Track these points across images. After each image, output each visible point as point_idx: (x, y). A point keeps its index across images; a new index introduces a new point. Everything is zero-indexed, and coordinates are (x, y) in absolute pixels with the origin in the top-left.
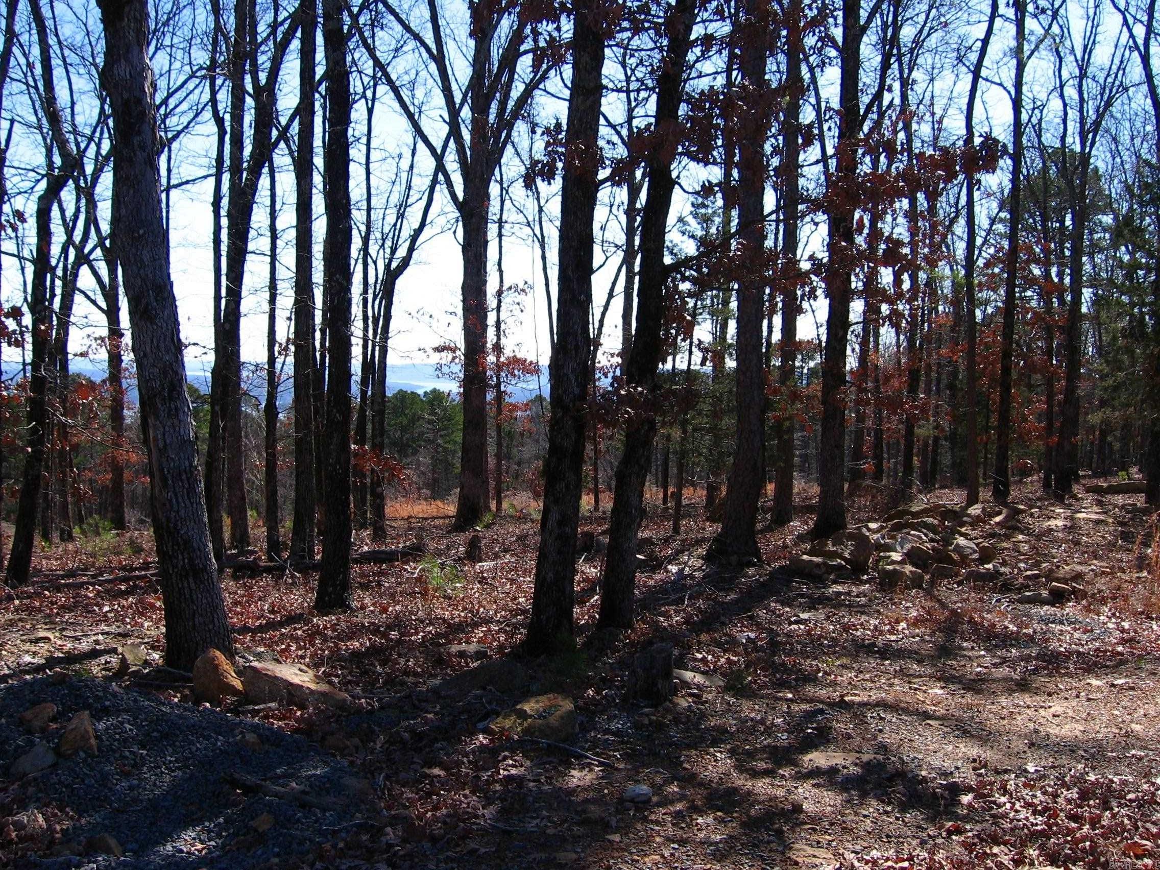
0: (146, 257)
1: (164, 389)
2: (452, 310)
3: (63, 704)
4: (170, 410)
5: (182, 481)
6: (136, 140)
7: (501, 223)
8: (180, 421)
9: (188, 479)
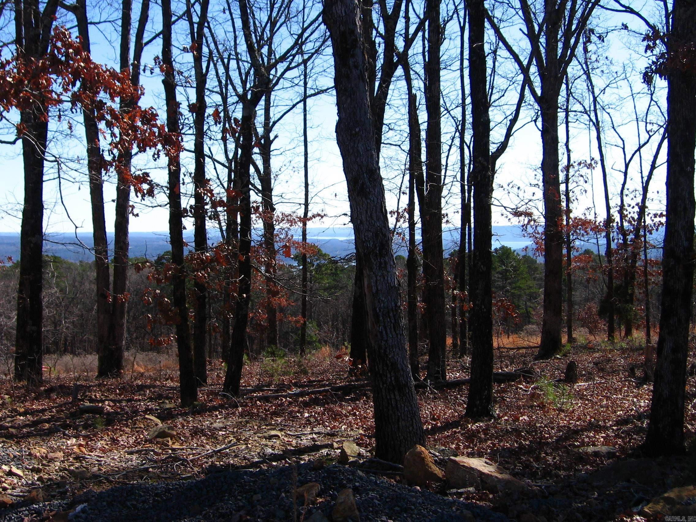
0: (361, 148)
1: (376, 247)
2: (536, 182)
3: (324, 484)
4: (381, 263)
5: (390, 317)
6: (351, 62)
7: (567, 111)
8: (388, 272)
9: (394, 316)
